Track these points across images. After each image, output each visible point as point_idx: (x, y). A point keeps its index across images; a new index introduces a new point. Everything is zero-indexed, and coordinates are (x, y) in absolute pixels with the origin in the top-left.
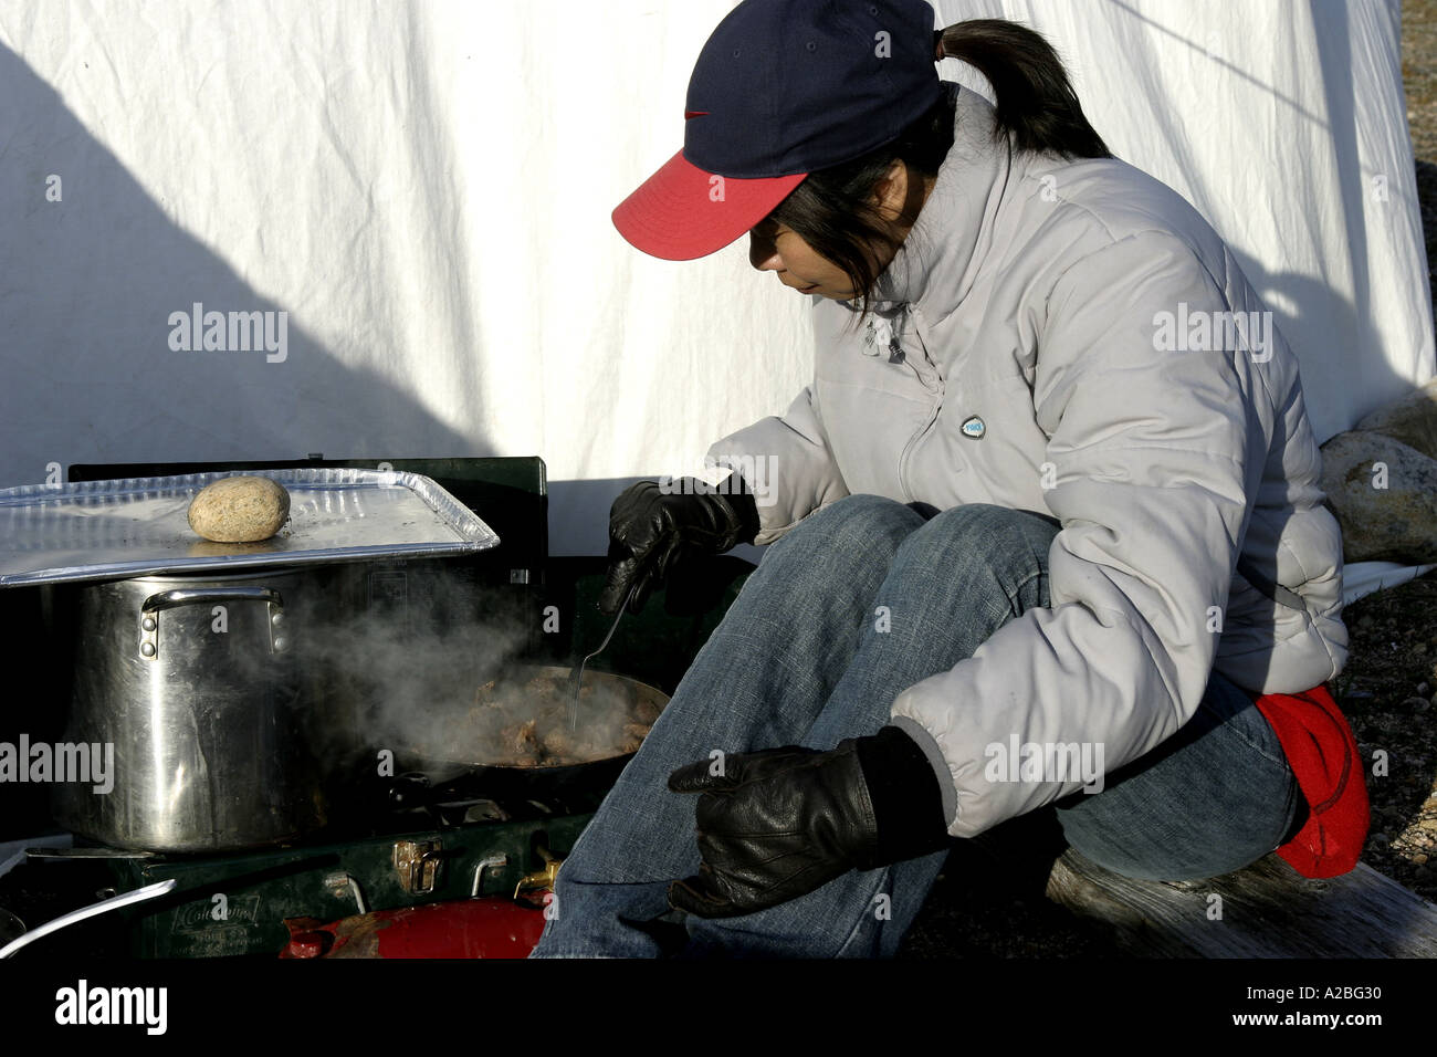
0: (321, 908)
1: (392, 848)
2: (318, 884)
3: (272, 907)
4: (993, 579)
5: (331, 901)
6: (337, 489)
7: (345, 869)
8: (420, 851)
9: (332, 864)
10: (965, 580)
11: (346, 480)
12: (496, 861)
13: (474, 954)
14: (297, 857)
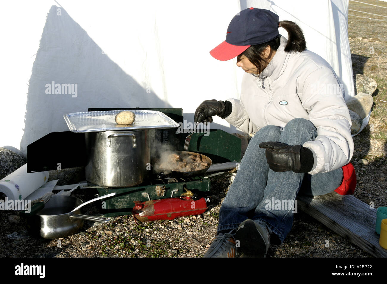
0: (141, 199)
1: (155, 187)
2: (141, 194)
3: (132, 199)
4: (308, 132)
5: (143, 198)
6: (142, 114)
7: (146, 191)
8: (161, 188)
9: (143, 190)
10: (303, 133)
11: (145, 112)
12: (176, 190)
13: (173, 209)
14: (137, 188)
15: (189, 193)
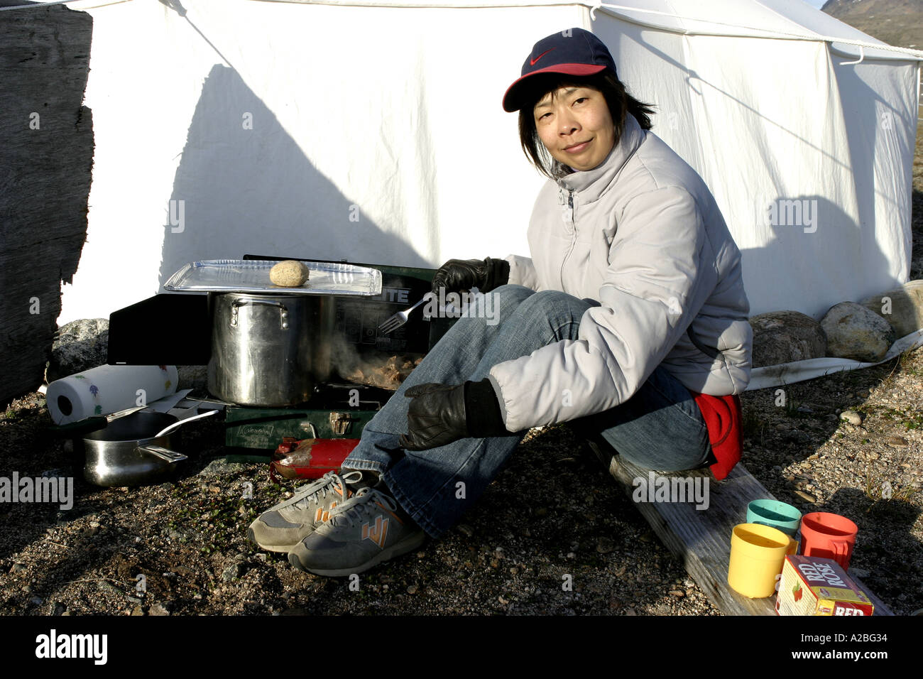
0: (298, 434)
1: (329, 416)
2: (297, 425)
3: (278, 432)
4: (547, 322)
5: (302, 432)
7: (310, 420)
8: (341, 417)
9: (304, 417)
10: (535, 322)
14: (290, 412)
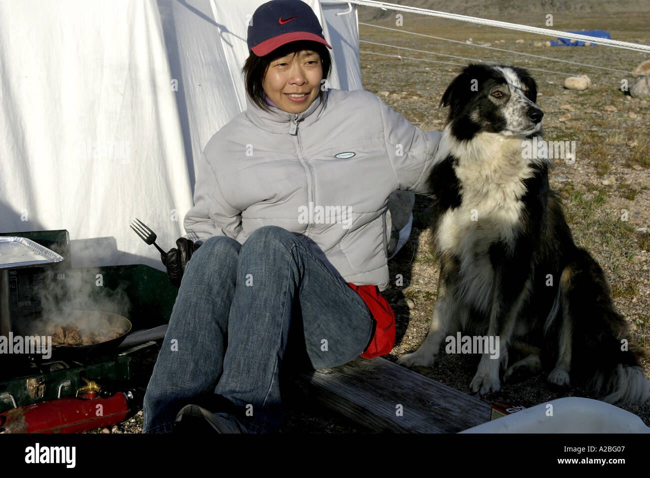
1: (26, 381)
4: (284, 247)
5: (3, 404)
7: (8, 391)
8: (37, 381)
9: (3, 389)
10: (275, 249)
12: (67, 384)
13: (63, 419)
15: (92, 386)
